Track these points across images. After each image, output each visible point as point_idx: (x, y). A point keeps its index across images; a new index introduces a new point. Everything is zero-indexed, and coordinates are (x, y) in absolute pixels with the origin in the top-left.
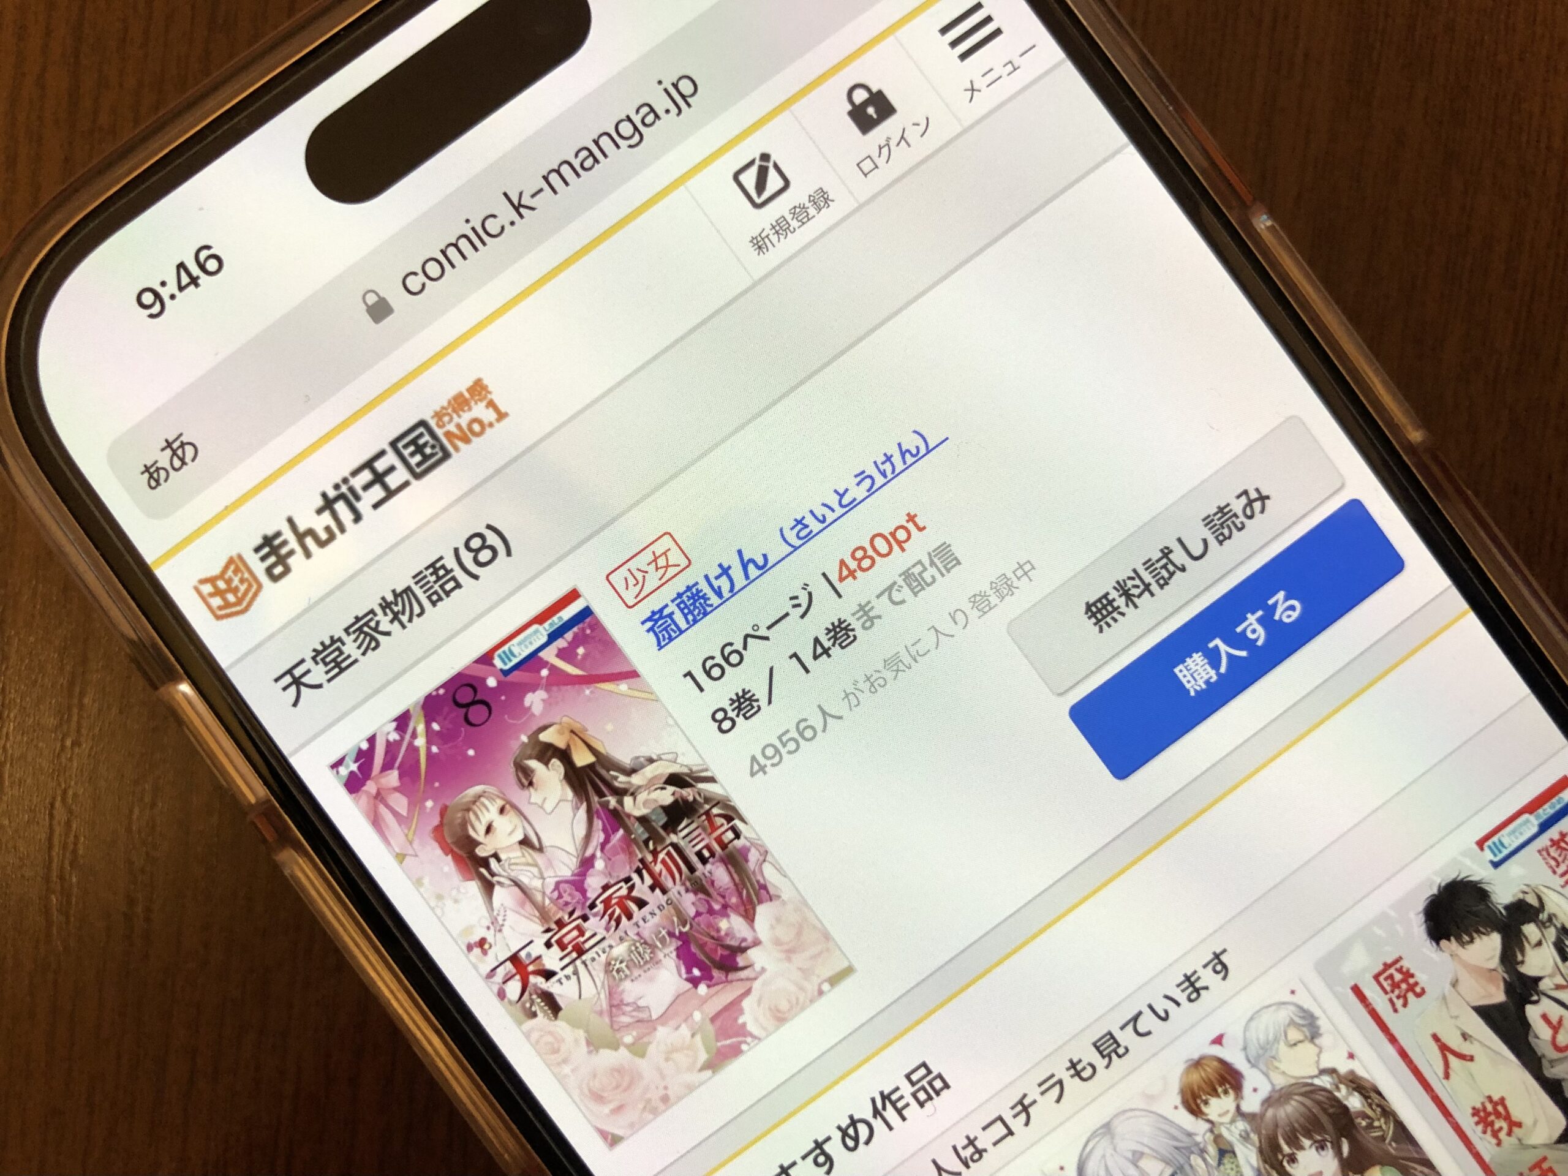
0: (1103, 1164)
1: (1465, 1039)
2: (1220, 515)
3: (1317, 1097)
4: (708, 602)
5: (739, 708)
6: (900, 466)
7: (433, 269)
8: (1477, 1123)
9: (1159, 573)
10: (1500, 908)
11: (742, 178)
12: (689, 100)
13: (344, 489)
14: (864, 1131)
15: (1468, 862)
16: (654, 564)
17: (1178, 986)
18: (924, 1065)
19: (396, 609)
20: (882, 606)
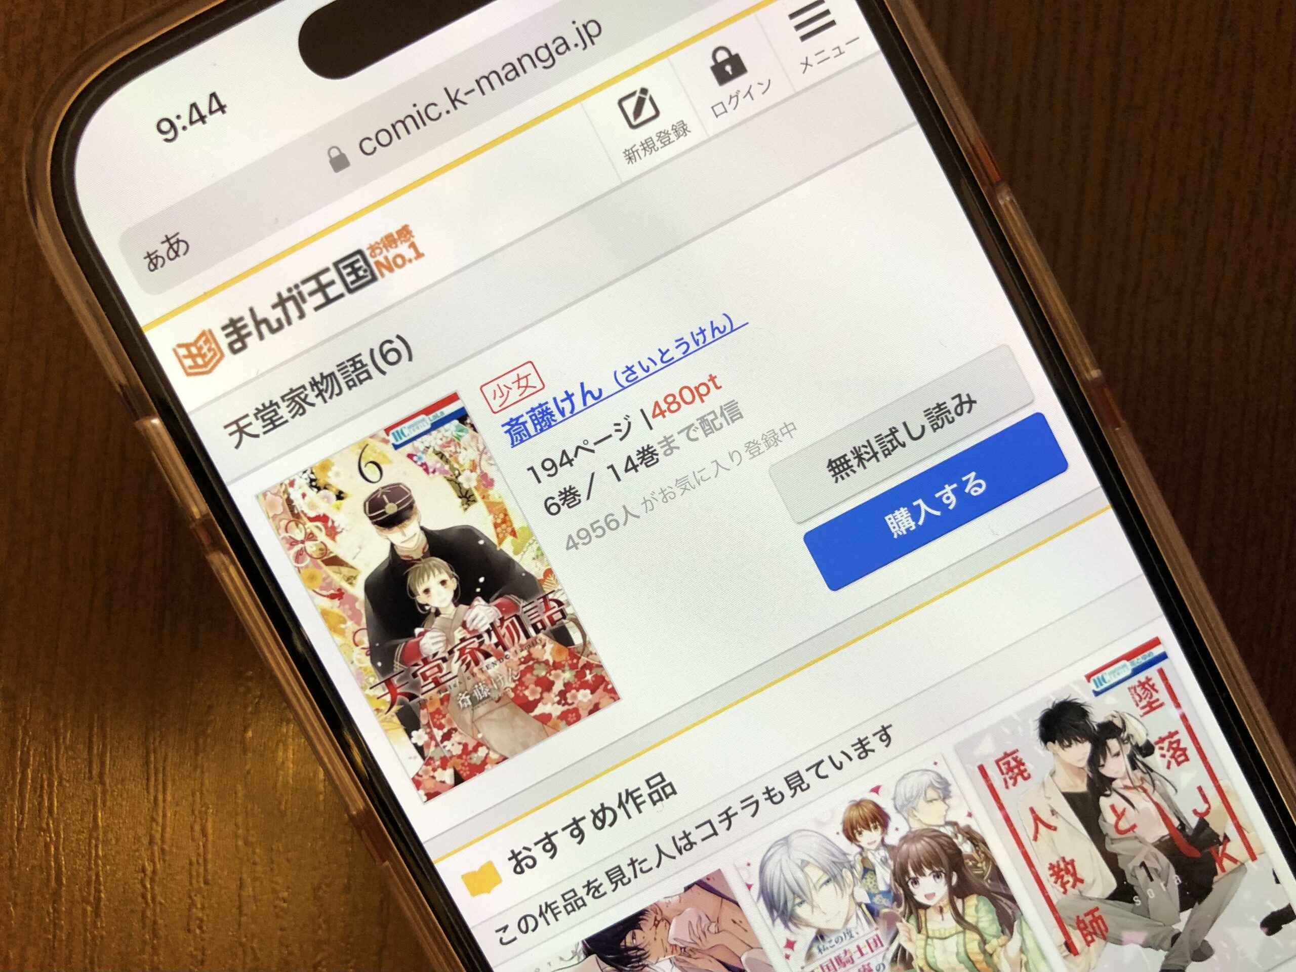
0: (779, 865)
1: (1053, 815)
2: (937, 410)
3: (941, 841)
4: (553, 418)
5: (565, 499)
6: (709, 338)
7: (383, 137)
8: (1051, 875)
9: (886, 446)
10: (1094, 724)
11: (625, 104)
12: (594, 39)
13: (295, 292)
14: (609, 816)
15: (1077, 689)
16: (517, 383)
17: (853, 746)
18: (660, 774)
19: (321, 387)
20: (680, 440)
